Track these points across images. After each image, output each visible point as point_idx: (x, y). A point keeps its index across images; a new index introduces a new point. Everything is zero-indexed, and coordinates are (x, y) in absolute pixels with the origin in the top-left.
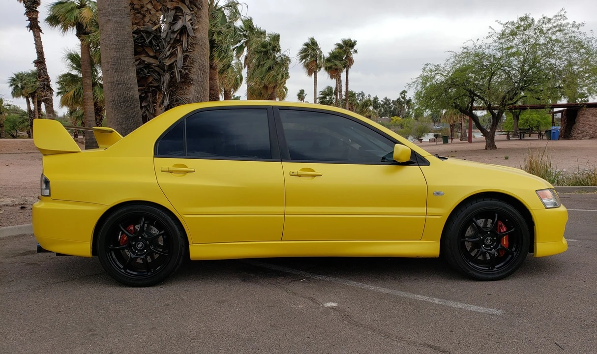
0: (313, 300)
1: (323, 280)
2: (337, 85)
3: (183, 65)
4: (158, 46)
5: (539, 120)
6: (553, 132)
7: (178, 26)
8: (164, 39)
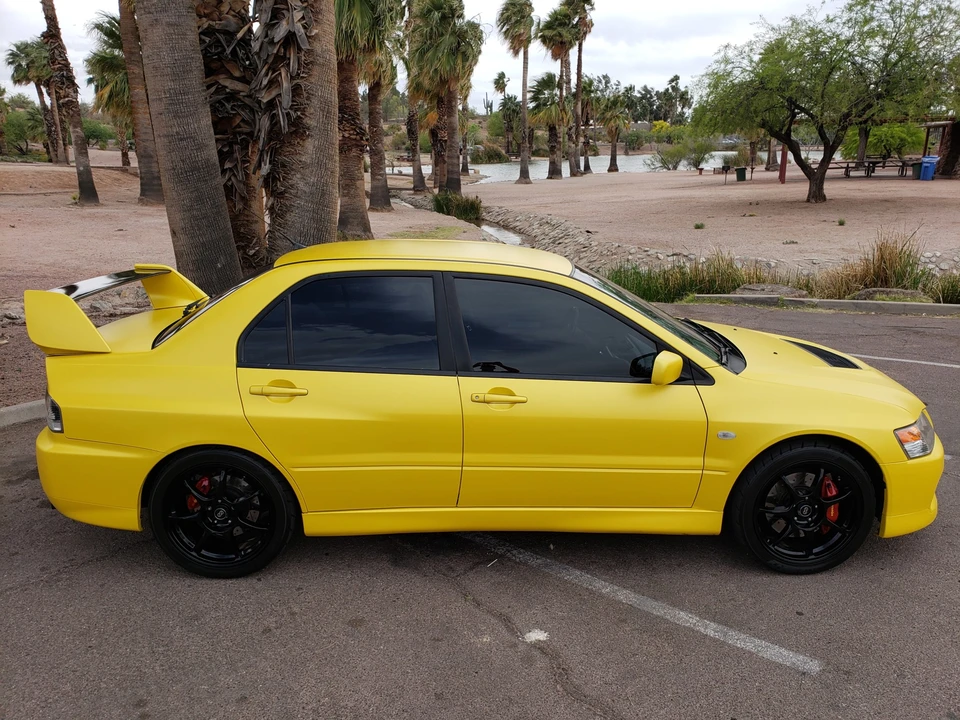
0: (506, 621)
1: (525, 564)
2: (562, 72)
3: (293, 101)
4: (248, 59)
5: (904, 135)
6: (926, 167)
7: (280, 32)
8: (258, 54)
